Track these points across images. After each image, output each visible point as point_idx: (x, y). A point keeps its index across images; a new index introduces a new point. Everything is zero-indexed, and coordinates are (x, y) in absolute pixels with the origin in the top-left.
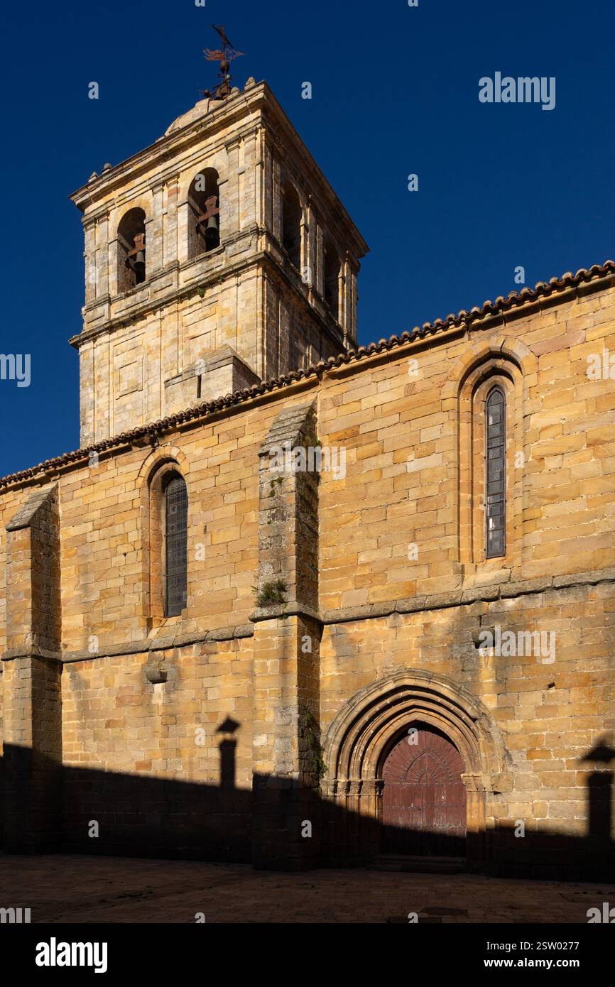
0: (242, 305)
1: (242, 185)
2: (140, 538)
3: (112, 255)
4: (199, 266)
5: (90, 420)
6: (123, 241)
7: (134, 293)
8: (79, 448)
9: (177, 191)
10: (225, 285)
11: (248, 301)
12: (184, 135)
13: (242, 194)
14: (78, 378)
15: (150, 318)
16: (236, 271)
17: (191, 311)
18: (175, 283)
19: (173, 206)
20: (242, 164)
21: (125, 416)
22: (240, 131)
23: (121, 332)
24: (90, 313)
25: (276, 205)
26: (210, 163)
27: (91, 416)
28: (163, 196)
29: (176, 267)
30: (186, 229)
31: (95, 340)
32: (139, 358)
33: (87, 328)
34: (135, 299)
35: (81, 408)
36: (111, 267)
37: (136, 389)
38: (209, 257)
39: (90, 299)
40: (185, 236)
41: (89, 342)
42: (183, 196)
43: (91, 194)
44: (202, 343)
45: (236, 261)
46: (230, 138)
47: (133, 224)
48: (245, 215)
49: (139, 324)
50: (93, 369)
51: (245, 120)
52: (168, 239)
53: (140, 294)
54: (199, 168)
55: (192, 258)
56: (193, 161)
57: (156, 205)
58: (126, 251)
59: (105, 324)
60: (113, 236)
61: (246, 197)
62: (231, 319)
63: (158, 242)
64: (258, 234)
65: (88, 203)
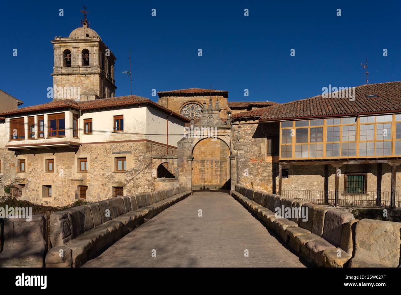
1: (94, 56)
3: (62, 57)
4: (84, 68)
6: (64, 55)
7: (68, 68)
9: (79, 50)
10: (91, 75)
11: (96, 80)
13: (94, 58)
15: (73, 76)
16: (94, 74)
17: (83, 78)
18: (79, 70)
19: (78, 53)
20: (94, 51)
23: (65, 76)
24: (56, 69)
25: (101, 63)
26: (87, 48)
28: (76, 50)
29: (79, 67)
30: (81, 59)
31: (57, 76)
32: (70, 83)
33: (55, 72)
34: (68, 70)
36: (61, 60)
38: (87, 67)
39: (55, 65)
40: (81, 61)
42: (80, 52)
44: (85, 85)
45: (94, 71)
46: (92, 45)
47: (67, 53)
48: (95, 62)
49: (70, 76)
50: (57, 82)
51: (95, 43)
52: (77, 60)
53: (69, 69)
54: (85, 48)
55: (82, 66)
56: (83, 46)
57: (74, 51)
58: (65, 57)
59: (60, 73)
60: (62, 53)
61: (95, 59)
62: (92, 82)
63: (74, 59)
64: (98, 67)
65: (55, 43)
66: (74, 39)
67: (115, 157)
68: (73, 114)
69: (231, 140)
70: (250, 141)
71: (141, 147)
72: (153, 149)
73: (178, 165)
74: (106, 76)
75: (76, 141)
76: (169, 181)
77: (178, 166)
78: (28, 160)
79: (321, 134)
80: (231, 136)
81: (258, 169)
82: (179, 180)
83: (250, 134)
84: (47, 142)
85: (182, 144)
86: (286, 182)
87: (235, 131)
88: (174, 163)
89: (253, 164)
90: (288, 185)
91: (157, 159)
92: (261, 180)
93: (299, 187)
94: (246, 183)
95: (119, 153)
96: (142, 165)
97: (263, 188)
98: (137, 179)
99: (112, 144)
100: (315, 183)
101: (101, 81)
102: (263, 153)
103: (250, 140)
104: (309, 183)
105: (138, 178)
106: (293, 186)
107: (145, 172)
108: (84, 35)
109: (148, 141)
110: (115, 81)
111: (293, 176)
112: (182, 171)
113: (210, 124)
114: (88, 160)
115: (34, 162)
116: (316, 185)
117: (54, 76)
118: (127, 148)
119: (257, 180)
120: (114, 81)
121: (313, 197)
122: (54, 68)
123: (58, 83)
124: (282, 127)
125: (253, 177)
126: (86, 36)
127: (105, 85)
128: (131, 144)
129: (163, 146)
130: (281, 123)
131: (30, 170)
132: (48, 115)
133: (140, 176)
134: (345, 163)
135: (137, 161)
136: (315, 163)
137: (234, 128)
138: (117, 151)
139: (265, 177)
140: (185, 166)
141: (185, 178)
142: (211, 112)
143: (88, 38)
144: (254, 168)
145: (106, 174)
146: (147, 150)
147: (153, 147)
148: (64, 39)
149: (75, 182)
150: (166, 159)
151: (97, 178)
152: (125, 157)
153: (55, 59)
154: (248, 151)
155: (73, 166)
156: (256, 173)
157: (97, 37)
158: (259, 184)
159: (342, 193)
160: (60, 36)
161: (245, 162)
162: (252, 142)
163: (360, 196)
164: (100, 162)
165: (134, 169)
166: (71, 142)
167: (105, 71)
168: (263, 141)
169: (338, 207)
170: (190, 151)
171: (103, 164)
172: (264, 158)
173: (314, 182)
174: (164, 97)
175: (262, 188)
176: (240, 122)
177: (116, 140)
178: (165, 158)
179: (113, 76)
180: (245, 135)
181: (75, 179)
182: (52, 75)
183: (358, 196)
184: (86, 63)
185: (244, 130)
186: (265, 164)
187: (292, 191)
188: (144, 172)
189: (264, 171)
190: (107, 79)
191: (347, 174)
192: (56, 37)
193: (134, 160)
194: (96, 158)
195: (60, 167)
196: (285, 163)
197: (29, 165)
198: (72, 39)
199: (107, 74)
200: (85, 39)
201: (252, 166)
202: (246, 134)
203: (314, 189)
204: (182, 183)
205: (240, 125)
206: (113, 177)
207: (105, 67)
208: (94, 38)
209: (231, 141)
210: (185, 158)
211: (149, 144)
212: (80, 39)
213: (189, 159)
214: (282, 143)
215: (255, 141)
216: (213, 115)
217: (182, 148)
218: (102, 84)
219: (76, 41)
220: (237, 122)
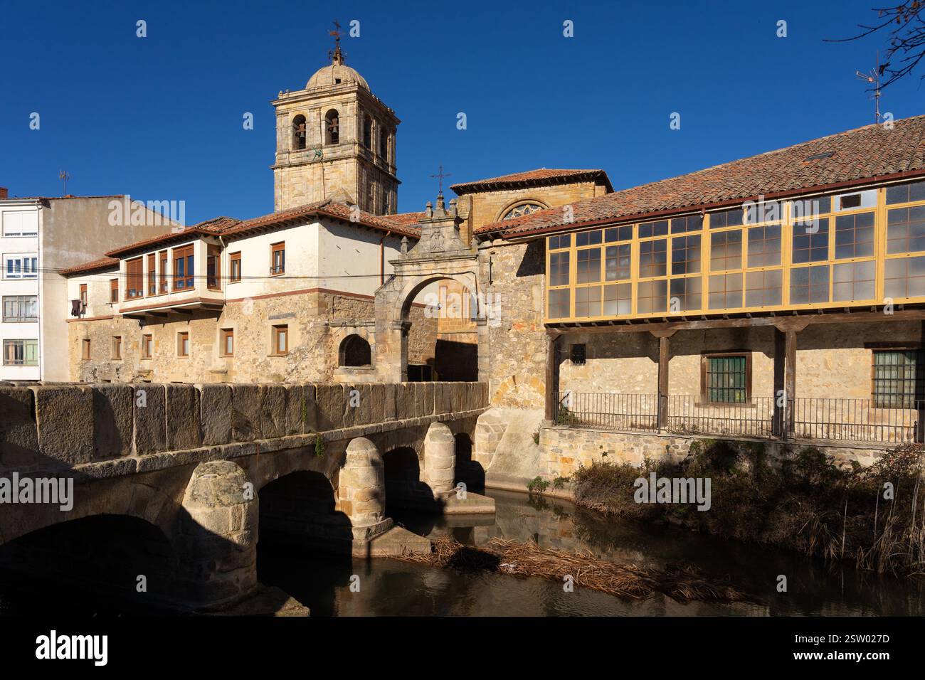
0: (348, 172)
1: (348, 121)
3: (290, 131)
4: (330, 149)
5: (280, 204)
6: (295, 126)
7: (300, 152)
8: (273, 211)
9: (321, 114)
10: (341, 162)
11: (351, 171)
13: (348, 125)
14: (274, 183)
15: (308, 166)
16: (346, 158)
17: (327, 168)
19: (319, 119)
20: (348, 112)
22: (348, 99)
23: (294, 168)
24: (280, 156)
25: (362, 134)
26: (335, 107)
28: (315, 114)
29: (321, 147)
30: (325, 131)
31: (281, 169)
32: (303, 182)
33: (277, 164)
34: (301, 155)
36: (289, 137)
37: (301, 194)
38: (334, 147)
39: (279, 150)
40: (324, 135)
41: (279, 169)
42: (323, 117)
43: (279, 102)
45: (346, 153)
46: (343, 101)
47: (300, 120)
48: (350, 135)
49: (303, 167)
50: (281, 181)
51: (349, 95)
52: (316, 135)
53: (303, 153)
54: (330, 107)
55: (326, 144)
56: (327, 104)
57: (312, 117)
58: (296, 129)
59: (287, 163)
60: (290, 123)
61: (350, 127)
62: (344, 176)
63: (312, 133)
64: (355, 144)
65: (279, 105)
66: (312, 92)
67: (274, 326)
68: (208, 245)
69: (478, 281)
70: (513, 284)
71: (310, 302)
72: (339, 308)
73: (375, 338)
74: (373, 160)
75: (214, 296)
76: (360, 373)
77: (377, 341)
78: (156, 336)
79: (627, 260)
80: (477, 274)
81: (525, 345)
82: (377, 372)
83: (512, 267)
84: (171, 300)
85: (384, 295)
86: (581, 375)
87: (485, 262)
88: (369, 334)
89: (518, 335)
90: (584, 382)
91: (338, 328)
92: (530, 370)
93: (607, 387)
94: (503, 378)
95: (278, 317)
96: (311, 340)
97: (536, 389)
98: (303, 369)
99: (268, 299)
100: (640, 378)
101: (360, 173)
102: (537, 309)
103: (512, 282)
104: (627, 376)
105: (304, 366)
106: (594, 383)
107: (316, 354)
108: (331, 81)
109: (321, 290)
110: (396, 170)
111: (594, 360)
112: (383, 351)
113: (437, 250)
114: (235, 332)
115: (162, 338)
116: (641, 382)
117: (275, 171)
118: (289, 307)
119: (525, 370)
120: (394, 169)
121: (634, 409)
122: (276, 153)
123: (283, 183)
124: (550, 249)
125: (516, 363)
126: (335, 82)
127: (371, 178)
128: (295, 297)
129: (368, 300)
130: (547, 239)
131: (158, 355)
132: (174, 249)
133: (308, 363)
134: (680, 327)
135: (305, 332)
136: (618, 330)
137: (483, 256)
138: (275, 313)
139: (539, 363)
140: (390, 341)
141: (388, 367)
142: (438, 224)
143: (339, 86)
144: (517, 343)
145: (258, 359)
146: (319, 310)
147: (340, 303)
148: (294, 95)
149: (217, 375)
150: (355, 327)
151: (245, 367)
152: (286, 326)
153: (279, 137)
154: (510, 305)
155: (214, 345)
156: (521, 354)
157: (354, 82)
158: (527, 378)
159: (697, 401)
160: (287, 90)
161: (501, 329)
162: (516, 284)
163: (738, 409)
164: (250, 337)
165: (298, 348)
166: (202, 299)
167: (373, 149)
168: (538, 282)
169: (663, 433)
170: (397, 308)
171: (256, 339)
172: (538, 322)
173: (638, 374)
174: (466, 195)
175: (532, 389)
176: (492, 241)
177: (274, 293)
178: (352, 325)
179: (392, 159)
180: (504, 270)
181: (218, 370)
182: (273, 169)
183: (733, 410)
184: (333, 138)
185: (502, 259)
186: (540, 334)
187: (591, 395)
188: (314, 354)
189: (537, 351)
190: (375, 166)
191: (708, 355)
192: (281, 92)
193: (300, 330)
194: (246, 328)
195: (196, 347)
196: (557, 330)
197: (157, 344)
198: (309, 93)
199: (377, 156)
200: (332, 89)
201: (515, 340)
202: (507, 268)
203: (637, 391)
204: (383, 376)
205: (494, 249)
206: (268, 365)
207: (373, 142)
208: (349, 85)
209: (478, 286)
210: (389, 325)
211: (328, 299)
212: (322, 90)
213: (395, 327)
214: (551, 285)
215: (522, 282)
216: (443, 230)
217: (383, 302)
218: (364, 179)
219: (316, 96)
220: (487, 243)
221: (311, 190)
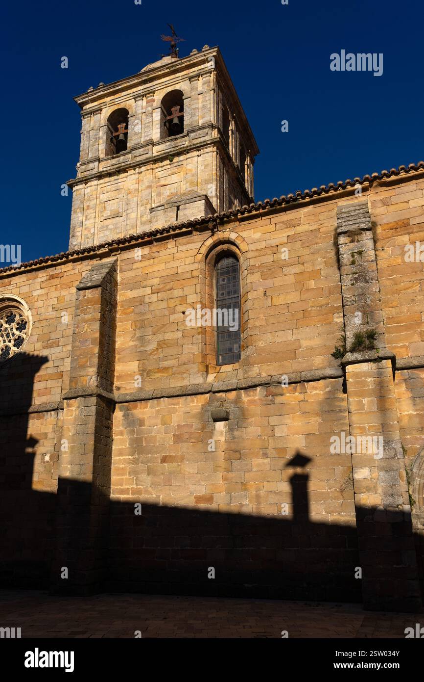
0: (201, 168)
1: (200, 101)
2: (199, 300)
3: (102, 134)
4: (168, 143)
5: (79, 234)
6: (110, 127)
7: (118, 157)
9: (153, 101)
10: (189, 155)
11: (206, 166)
12: (160, 71)
13: (200, 105)
14: (71, 206)
15: (131, 172)
16: (198, 148)
17: (162, 171)
18: (150, 153)
19: (150, 109)
20: (200, 89)
21: (107, 233)
22: (199, 71)
23: (107, 179)
24: (84, 167)
26: (177, 87)
27: (80, 232)
28: (143, 103)
29: (152, 143)
30: (159, 122)
31: (86, 183)
32: (121, 196)
33: (79, 175)
34: (118, 160)
35: (71, 226)
36: (101, 141)
37: (117, 215)
38: (176, 139)
39: (83, 157)
40: (159, 126)
41: (82, 184)
42: (157, 104)
43: (90, 98)
44: (170, 189)
45: (198, 142)
46: (192, 75)
47: (119, 117)
48: (203, 117)
50: (83, 201)
51: (203, 66)
53: (122, 158)
54: (170, 89)
55: (162, 138)
56: (165, 85)
57: (138, 107)
58: (112, 133)
59: (95, 174)
60: (104, 123)
61: (204, 107)
62: (193, 176)
65: (86, 103)
101: (220, 170)
117: (75, 187)
122: (78, 164)
123: (87, 204)
153: (84, 143)
160: (101, 84)
182: (72, 186)
212: (157, 70)
219: (147, 76)
221: (133, 205)
